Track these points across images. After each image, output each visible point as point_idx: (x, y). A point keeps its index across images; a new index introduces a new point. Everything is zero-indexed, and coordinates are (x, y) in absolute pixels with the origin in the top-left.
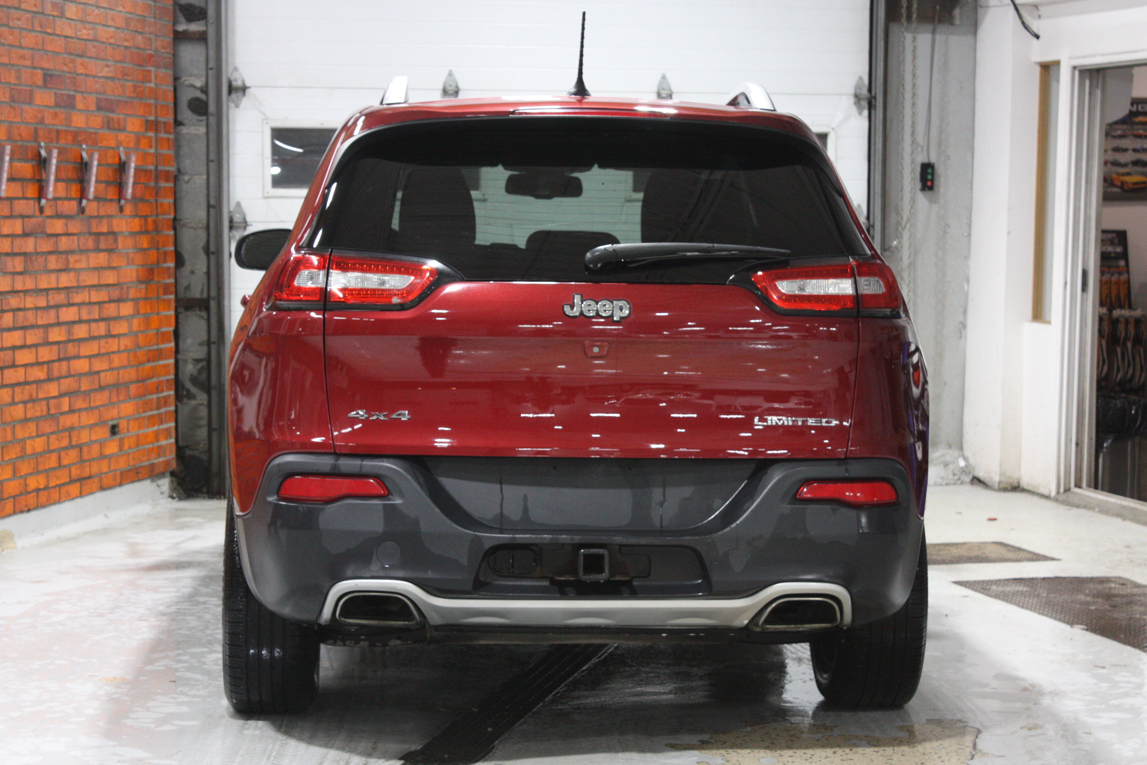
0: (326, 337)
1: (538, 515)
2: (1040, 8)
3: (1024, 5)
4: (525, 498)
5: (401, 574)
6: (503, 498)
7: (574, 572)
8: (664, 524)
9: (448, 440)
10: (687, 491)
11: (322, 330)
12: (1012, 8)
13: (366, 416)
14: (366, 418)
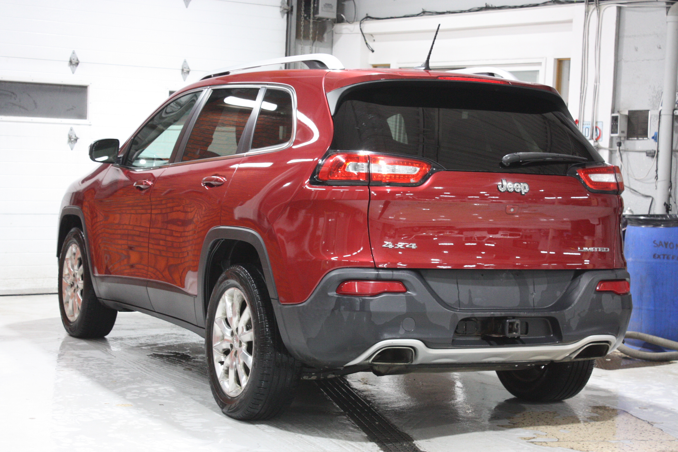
0: (371, 201)
1: (477, 300)
2: (374, 36)
3: (366, 34)
4: (470, 291)
5: (415, 335)
6: (459, 293)
7: (503, 332)
8: (536, 305)
9: (439, 260)
10: (544, 287)
11: (369, 197)
12: (361, 35)
13: (393, 246)
14: (393, 247)
